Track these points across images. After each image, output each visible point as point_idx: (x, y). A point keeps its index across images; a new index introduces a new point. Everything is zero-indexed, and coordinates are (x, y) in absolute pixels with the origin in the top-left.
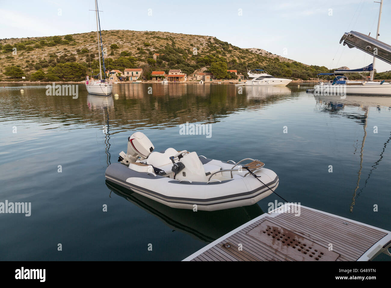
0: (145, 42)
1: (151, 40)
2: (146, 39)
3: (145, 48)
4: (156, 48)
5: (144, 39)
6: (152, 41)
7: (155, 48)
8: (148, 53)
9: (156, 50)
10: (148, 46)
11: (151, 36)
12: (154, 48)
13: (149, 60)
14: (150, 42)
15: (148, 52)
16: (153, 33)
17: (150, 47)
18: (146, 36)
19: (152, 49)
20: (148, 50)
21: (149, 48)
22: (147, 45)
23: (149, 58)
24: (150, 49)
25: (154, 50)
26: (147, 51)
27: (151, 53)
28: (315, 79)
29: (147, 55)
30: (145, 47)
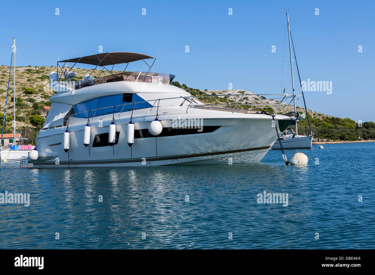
0: (27, 88)
1: (36, 83)
2: (28, 80)
3: (26, 98)
4: (46, 97)
5: (24, 81)
6: (40, 85)
7: (44, 97)
8: (31, 106)
9: (45, 101)
10: (31, 93)
11: (36, 75)
12: (41, 97)
13: (33, 117)
14: (35, 87)
15: (31, 104)
16: (41, 70)
17: (35, 95)
18: (28, 75)
19: (39, 99)
20: (31, 100)
21: (32, 97)
22: (28, 93)
23: (33, 114)
24: (35, 98)
25: (43, 99)
26: (29, 103)
27: (36, 106)
28: (320, 140)
29: (29, 110)
30: (26, 96)
